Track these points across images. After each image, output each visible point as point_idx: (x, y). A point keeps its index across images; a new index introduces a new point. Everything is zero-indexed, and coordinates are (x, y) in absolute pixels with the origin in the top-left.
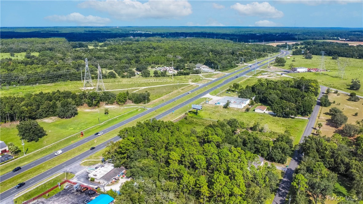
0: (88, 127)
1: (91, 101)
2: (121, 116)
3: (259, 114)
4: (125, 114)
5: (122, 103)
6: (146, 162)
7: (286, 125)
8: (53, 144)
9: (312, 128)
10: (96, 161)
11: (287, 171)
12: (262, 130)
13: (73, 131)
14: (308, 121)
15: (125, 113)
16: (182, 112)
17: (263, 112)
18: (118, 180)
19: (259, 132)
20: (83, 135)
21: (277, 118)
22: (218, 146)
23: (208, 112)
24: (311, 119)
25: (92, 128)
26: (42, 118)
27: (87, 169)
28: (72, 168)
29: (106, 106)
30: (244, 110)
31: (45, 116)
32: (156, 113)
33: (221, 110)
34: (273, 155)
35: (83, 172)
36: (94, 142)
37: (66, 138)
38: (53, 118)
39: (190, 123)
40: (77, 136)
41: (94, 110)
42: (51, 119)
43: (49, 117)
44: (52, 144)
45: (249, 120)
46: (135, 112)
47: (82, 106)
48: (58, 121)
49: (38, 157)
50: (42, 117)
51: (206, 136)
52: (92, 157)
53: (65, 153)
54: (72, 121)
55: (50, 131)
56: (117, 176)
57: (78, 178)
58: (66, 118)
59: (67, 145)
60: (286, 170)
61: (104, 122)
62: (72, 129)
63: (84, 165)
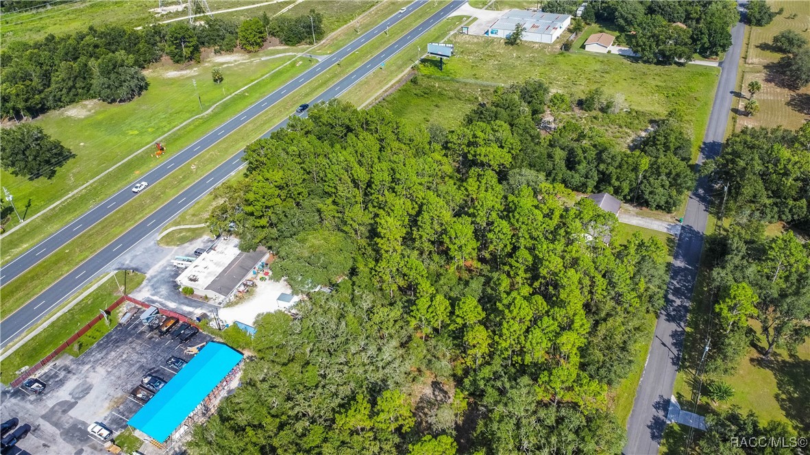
0: (174, 124)
1: (176, 48)
2: (255, 85)
3: (595, 56)
4: (263, 80)
5: (257, 48)
6: (317, 242)
7: (666, 88)
8: (91, 181)
9: (731, 92)
10: (197, 229)
11: (681, 234)
12: (608, 107)
13: (138, 139)
14: (719, 71)
15: (263, 75)
16: (405, 64)
17: (605, 51)
18: (254, 285)
19: (600, 114)
20: (162, 149)
21: (641, 65)
22: (502, 176)
23: (469, 59)
24: (726, 65)
25: (184, 128)
26: (61, 107)
27: (173, 256)
28: (136, 256)
29: (217, 58)
30: (558, 47)
31: (68, 99)
32: (339, 69)
33: (502, 51)
34: (647, 193)
35: (166, 267)
36: (189, 169)
37: (120, 164)
38: (90, 103)
39: (425, 94)
40: (147, 153)
41: (188, 71)
42: (85, 106)
43: (78, 102)
44: (88, 184)
45: (573, 79)
46: (288, 71)
47: (156, 61)
48: (102, 112)
49: (54, 228)
50: (62, 104)
51: (469, 144)
52: (187, 217)
53: (118, 211)
54: (135, 110)
55: (82, 144)
56: (250, 275)
57: (152, 286)
58: (119, 102)
59: (124, 182)
60: (678, 233)
61: (214, 107)
62: (136, 132)
63: (168, 244)
